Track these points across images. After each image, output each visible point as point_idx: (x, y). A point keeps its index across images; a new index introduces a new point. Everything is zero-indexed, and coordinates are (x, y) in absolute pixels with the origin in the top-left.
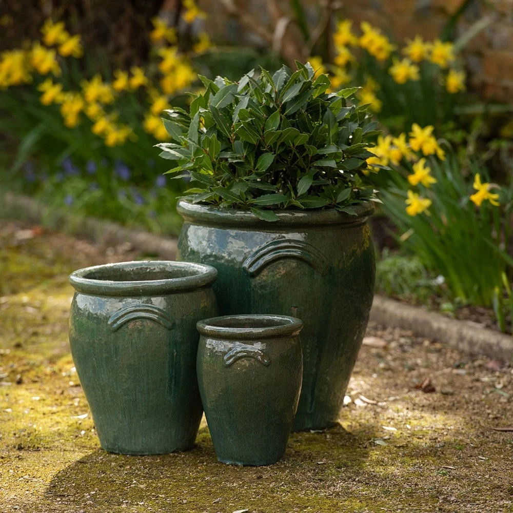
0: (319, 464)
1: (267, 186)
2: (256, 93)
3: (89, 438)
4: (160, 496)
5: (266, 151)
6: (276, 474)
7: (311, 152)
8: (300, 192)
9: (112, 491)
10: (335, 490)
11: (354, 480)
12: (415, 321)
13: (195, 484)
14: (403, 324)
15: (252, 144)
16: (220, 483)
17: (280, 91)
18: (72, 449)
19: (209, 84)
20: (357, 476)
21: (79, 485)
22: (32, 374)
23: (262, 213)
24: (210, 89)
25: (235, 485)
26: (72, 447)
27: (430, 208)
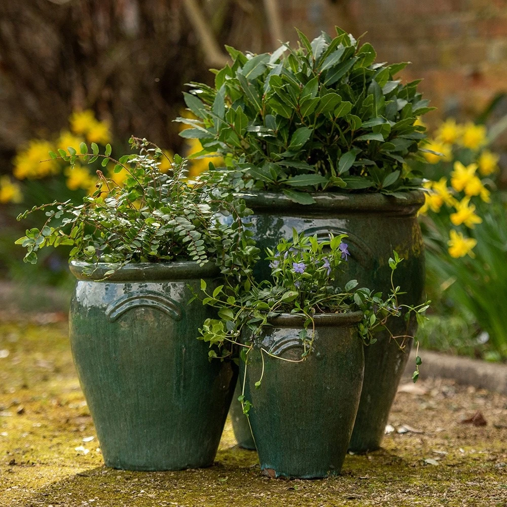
0: (361, 479)
1: (303, 165)
2: (291, 62)
3: (92, 456)
4: (173, 503)
5: (303, 126)
6: (311, 486)
7: (354, 125)
8: (341, 171)
9: (116, 499)
10: (382, 500)
11: (404, 492)
12: (458, 369)
13: (215, 494)
14: (444, 374)
15: (287, 119)
16: (245, 494)
17: (318, 59)
18: (72, 465)
19: (236, 56)
20: (407, 488)
21: (77, 494)
22: (36, 406)
23: (296, 195)
24: (239, 63)
25: (262, 495)
26: (73, 463)
27: (474, 249)
